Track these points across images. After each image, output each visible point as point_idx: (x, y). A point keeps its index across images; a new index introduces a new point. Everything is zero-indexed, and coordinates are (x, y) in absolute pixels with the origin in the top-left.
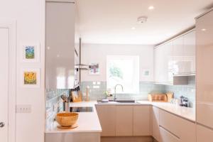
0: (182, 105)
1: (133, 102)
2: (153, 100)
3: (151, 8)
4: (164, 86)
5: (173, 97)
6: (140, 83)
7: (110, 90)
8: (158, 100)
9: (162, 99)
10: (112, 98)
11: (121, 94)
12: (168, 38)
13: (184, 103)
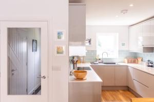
0: (149, 66)
1: (115, 63)
2: (128, 62)
3: (131, 5)
4: (136, 53)
5: (142, 60)
6: (119, 51)
7: (99, 55)
8: (131, 62)
9: (134, 62)
10: (100, 61)
11: (106, 59)
12: (138, 22)
13: (150, 64)
